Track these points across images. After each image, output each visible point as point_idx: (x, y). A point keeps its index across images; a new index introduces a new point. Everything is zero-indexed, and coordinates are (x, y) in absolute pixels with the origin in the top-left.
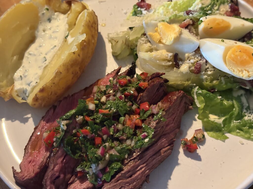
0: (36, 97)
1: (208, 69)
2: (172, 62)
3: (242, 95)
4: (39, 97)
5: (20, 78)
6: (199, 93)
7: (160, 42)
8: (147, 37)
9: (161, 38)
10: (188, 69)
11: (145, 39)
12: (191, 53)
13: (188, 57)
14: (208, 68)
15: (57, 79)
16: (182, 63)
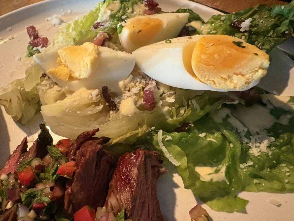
1: (164, 95)
2: (102, 104)
3: (228, 116)
6: (168, 141)
7: (71, 78)
8: (49, 77)
9: (70, 71)
10: (133, 107)
11: (47, 82)
12: (126, 79)
13: (124, 87)
14: (164, 93)
16: (119, 100)
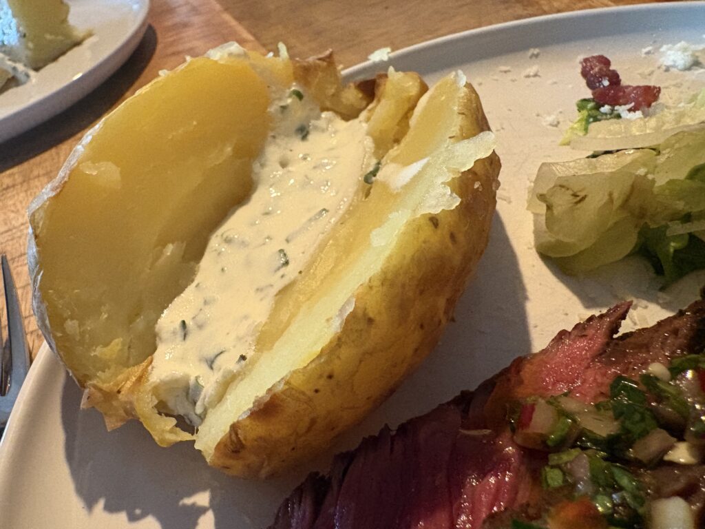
0: (234, 437)
4: (245, 440)
5: (180, 333)
15: (346, 352)
